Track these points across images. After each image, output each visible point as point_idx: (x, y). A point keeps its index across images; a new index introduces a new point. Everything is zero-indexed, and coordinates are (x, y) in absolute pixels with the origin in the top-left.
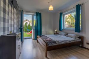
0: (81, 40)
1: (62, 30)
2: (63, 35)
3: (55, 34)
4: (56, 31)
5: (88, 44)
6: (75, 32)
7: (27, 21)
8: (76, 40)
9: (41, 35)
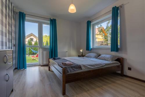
0: (120, 64)
1: (91, 49)
2: (93, 56)
3: (79, 56)
4: (81, 51)
5: (130, 69)
6: (111, 51)
7: (32, 37)
8: (112, 64)
9: (56, 58)
